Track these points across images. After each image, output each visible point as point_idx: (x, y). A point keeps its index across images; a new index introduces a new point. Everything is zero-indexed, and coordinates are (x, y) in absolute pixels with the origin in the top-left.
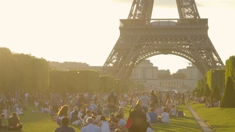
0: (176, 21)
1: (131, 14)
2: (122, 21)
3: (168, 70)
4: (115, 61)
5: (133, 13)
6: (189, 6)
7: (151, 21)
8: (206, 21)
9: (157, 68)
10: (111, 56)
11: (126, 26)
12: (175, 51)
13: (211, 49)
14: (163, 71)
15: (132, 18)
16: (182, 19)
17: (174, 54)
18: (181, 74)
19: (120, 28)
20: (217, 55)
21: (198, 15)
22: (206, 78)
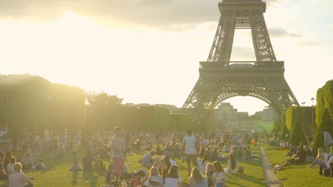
0: (253, 64)
1: (210, 57)
2: (202, 63)
3: (247, 112)
4: (196, 101)
5: (213, 55)
6: (266, 50)
7: (230, 64)
8: (282, 63)
9: (236, 110)
10: (191, 97)
11: (206, 68)
12: (252, 93)
13: (286, 90)
14: (242, 113)
15: (211, 61)
16: (259, 62)
17: (251, 95)
18: (258, 116)
19: (200, 70)
20: (293, 96)
21: (275, 58)
22: (285, 117)
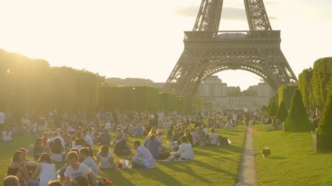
0: (246, 33)
1: (196, 26)
2: (186, 33)
3: (238, 87)
4: (179, 76)
5: (199, 24)
6: (260, 17)
7: (219, 33)
8: (278, 33)
9: (226, 84)
10: (175, 71)
11: (192, 39)
12: (244, 66)
13: (284, 64)
14: (233, 88)
15: (197, 30)
16: (252, 33)
17: (244, 69)
18: (252, 91)
19: (185, 41)
20: (290, 70)
21: (270, 27)
22: (277, 95)
